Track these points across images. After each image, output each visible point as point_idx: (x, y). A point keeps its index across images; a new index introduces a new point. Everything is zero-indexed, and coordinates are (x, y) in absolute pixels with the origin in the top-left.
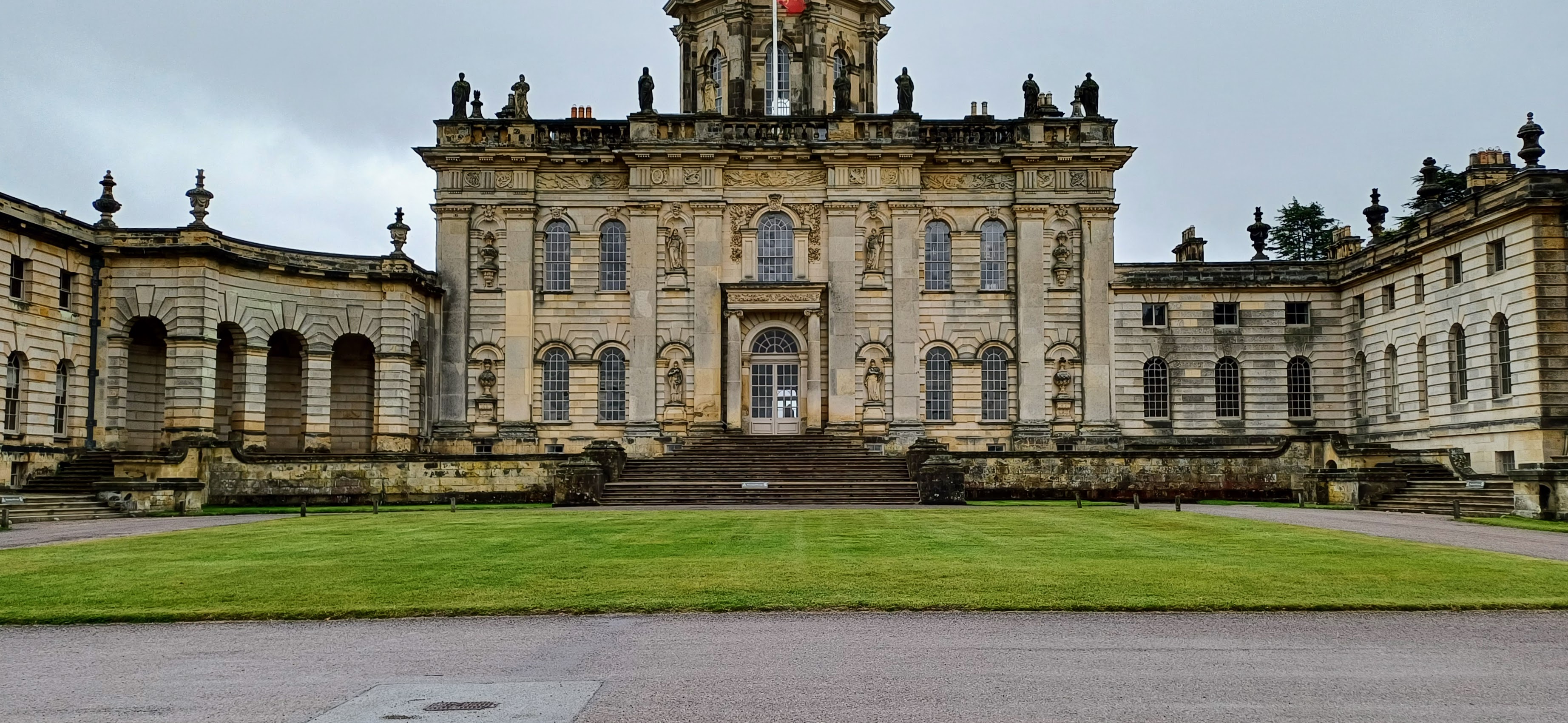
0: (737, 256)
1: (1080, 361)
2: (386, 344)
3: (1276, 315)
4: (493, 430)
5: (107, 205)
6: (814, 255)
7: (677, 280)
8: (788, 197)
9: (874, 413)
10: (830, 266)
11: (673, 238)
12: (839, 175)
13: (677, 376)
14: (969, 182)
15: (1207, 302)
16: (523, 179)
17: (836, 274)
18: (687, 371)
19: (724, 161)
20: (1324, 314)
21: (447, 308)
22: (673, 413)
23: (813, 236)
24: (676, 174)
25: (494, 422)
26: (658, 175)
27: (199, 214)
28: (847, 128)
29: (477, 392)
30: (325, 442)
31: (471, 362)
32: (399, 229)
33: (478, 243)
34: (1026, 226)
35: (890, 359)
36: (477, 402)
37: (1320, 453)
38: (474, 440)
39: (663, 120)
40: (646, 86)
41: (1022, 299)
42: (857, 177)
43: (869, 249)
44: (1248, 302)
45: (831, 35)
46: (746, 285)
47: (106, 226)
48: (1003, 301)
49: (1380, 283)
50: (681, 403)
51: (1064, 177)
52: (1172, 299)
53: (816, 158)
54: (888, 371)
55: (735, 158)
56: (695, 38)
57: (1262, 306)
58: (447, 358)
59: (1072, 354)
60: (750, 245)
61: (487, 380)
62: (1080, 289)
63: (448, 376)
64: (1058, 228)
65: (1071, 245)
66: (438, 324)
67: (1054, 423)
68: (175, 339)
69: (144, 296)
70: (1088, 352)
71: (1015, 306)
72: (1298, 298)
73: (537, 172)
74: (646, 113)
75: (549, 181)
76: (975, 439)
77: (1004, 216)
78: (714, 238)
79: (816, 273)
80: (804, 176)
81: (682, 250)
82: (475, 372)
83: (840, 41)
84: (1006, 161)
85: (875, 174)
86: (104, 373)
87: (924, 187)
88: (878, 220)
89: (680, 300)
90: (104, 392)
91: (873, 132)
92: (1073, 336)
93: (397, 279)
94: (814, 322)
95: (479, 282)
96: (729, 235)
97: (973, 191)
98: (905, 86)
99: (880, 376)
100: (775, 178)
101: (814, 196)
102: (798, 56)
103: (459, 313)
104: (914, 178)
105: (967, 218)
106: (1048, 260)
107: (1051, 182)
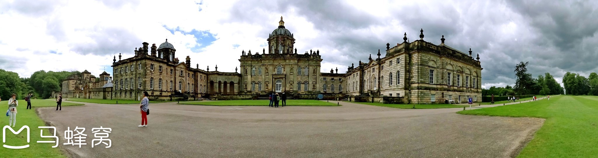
0: (274, 71)
1: (316, 84)
2: (235, 82)
3: (338, 79)
4: (246, 92)
5: (208, 69)
6: (284, 71)
7: (267, 74)
8: (281, 64)
9: (291, 89)
10: (286, 72)
11: (267, 69)
12: (287, 61)
13: (267, 85)
14: (303, 62)
15: (331, 78)
16: (250, 62)
17: (287, 73)
18: (268, 85)
19: (273, 60)
20: (343, 80)
21: (242, 78)
22: (267, 90)
23: (284, 68)
24: (267, 61)
25: (247, 91)
26: (265, 62)
27: (216, 69)
28: (289, 55)
29: (245, 87)
30: (229, 93)
31: (244, 84)
32: (236, 69)
33: (245, 70)
34: (310, 67)
35: (293, 83)
36: (245, 88)
37: (339, 95)
38: (245, 93)
39: (266, 55)
40: (264, 50)
42: (290, 61)
43: (291, 70)
44: (335, 78)
45: (287, 43)
46: (275, 75)
47: (208, 71)
48: (307, 77)
49: (349, 77)
50: (268, 89)
51: (315, 62)
52: (327, 77)
53: (285, 59)
54: (293, 84)
55: (275, 59)
56: (270, 44)
57: (336, 79)
58: (242, 84)
59: (315, 83)
60: (276, 69)
61: (246, 86)
62: (316, 75)
63: (242, 85)
64: (314, 68)
65: (315, 70)
66: (241, 80)
67: (313, 91)
68: (215, 83)
69: (211, 78)
70: (317, 83)
71: (309, 77)
72: (340, 78)
73: (251, 61)
74: (264, 54)
75: (253, 63)
76: (303, 93)
77: (308, 66)
78: (272, 69)
79: (285, 73)
80: (283, 61)
81: (268, 70)
82: (245, 85)
83: (288, 44)
84: (308, 60)
85: (292, 61)
86: (208, 86)
87: (298, 62)
88: (292, 66)
89: (267, 76)
90: (208, 88)
91: (292, 56)
92: (315, 81)
93: (236, 75)
94: (284, 79)
95: (245, 75)
96: (273, 69)
97: (304, 63)
98: (296, 50)
99: (292, 85)
100: (279, 61)
101: (284, 64)
102: (283, 46)
103: (243, 78)
104: (296, 61)
105: (303, 66)
106: (313, 72)
107: (313, 62)
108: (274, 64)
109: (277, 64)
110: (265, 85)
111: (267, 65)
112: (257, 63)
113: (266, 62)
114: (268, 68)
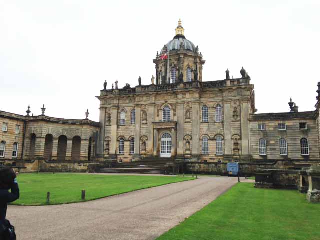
0: (158, 116)
1: (241, 139)
2: (83, 137)
3: (297, 126)
4: (108, 156)
5: (29, 112)
6: (175, 115)
7: (145, 122)
8: (169, 102)
9: (188, 152)
10: (178, 117)
11: (144, 112)
12: (180, 96)
13: (145, 143)
14: (212, 96)
15: (276, 123)
16: (116, 102)
17: (179, 119)
18: (147, 142)
20: (312, 126)
22: (144, 152)
23: (175, 110)
25: (109, 154)
27: (43, 113)
28: (182, 85)
29: (106, 148)
30: (70, 159)
31: (105, 141)
32: (87, 114)
33: (107, 116)
34: (226, 105)
35: (191, 139)
36: (106, 150)
39: (143, 87)
41: (225, 124)
42: (184, 96)
43: (187, 112)
44: (288, 123)
46: (160, 123)
47: (28, 116)
50: (145, 150)
52: (267, 123)
53: (174, 93)
54: (191, 142)
57: (292, 124)
58: (100, 141)
59: (238, 137)
60: (161, 113)
61: (108, 145)
62: (240, 121)
64: (234, 106)
65: (238, 110)
66: (99, 133)
67: (234, 155)
68: (38, 138)
69: (33, 129)
70: (243, 136)
72: (303, 122)
73: (119, 100)
74: (140, 86)
75: (121, 102)
76: (214, 159)
77: (221, 103)
78: (152, 112)
79: (176, 119)
81: (146, 115)
82: (105, 143)
84: (221, 90)
85: (188, 95)
86: (25, 145)
87: (200, 98)
88: (189, 106)
89: (145, 126)
90: (25, 148)
91: (188, 86)
92: (239, 133)
94: (173, 130)
95: (107, 124)
96: (156, 111)
97: (213, 98)
99: (189, 143)
100: (166, 98)
101: (174, 101)
102: (177, 70)
103: (103, 131)
104: (197, 96)
105: (212, 104)
106: (232, 114)
107: (232, 94)
108: (157, 102)
109: (163, 102)
110: (141, 143)
111: (145, 106)
112: (130, 103)
113: (144, 101)
114: (146, 110)
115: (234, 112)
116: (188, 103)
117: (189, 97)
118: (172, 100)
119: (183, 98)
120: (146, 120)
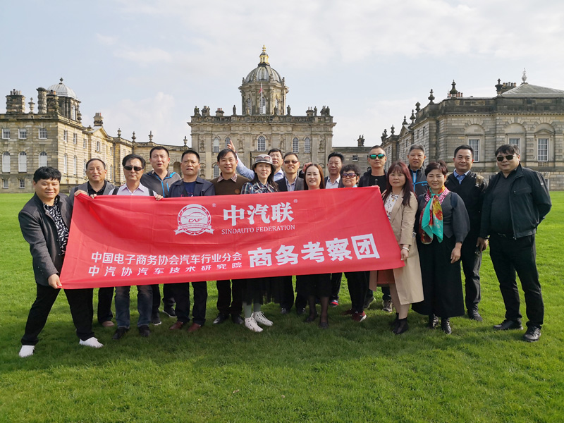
0: (254, 145)
5: (134, 138)
6: (269, 145)
7: (241, 150)
8: (264, 133)
11: (240, 141)
12: (275, 129)
16: (209, 129)
19: (250, 125)
23: (269, 141)
24: (241, 128)
26: (237, 128)
27: (151, 139)
28: (277, 119)
29: (201, 173)
32: (185, 140)
33: (200, 142)
34: (314, 139)
39: (238, 116)
40: (234, 109)
41: (313, 154)
45: (274, 95)
46: (255, 151)
47: (133, 142)
51: (322, 129)
53: (270, 125)
55: (253, 125)
56: (245, 95)
60: (256, 143)
61: (203, 170)
62: (325, 152)
64: (320, 140)
65: (323, 143)
71: (311, 156)
73: (212, 127)
74: (235, 115)
75: (214, 129)
77: (309, 137)
78: (249, 141)
80: (268, 128)
83: (277, 96)
84: (310, 125)
85: (282, 128)
87: (292, 130)
88: (283, 138)
89: (242, 155)
91: (282, 119)
92: (323, 162)
95: (201, 150)
96: (252, 141)
97: (303, 132)
98: (289, 109)
100: (261, 129)
101: (270, 133)
102: (267, 100)
104: (290, 129)
105: (302, 137)
106: (318, 146)
107: (319, 130)
108: (253, 133)
109: (258, 133)
111: (241, 135)
112: (223, 131)
113: (239, 129)
114: (242, 139)
115: (320, 145)
116: (282, 135)
117: (283, 130)
118: (266, 131)
119: (278, 130)
120: (242, 148)
